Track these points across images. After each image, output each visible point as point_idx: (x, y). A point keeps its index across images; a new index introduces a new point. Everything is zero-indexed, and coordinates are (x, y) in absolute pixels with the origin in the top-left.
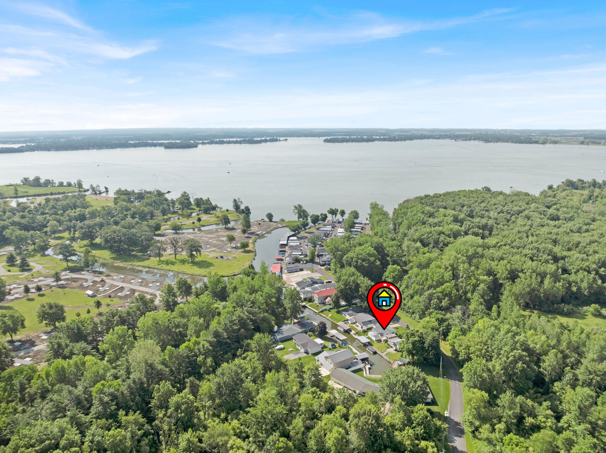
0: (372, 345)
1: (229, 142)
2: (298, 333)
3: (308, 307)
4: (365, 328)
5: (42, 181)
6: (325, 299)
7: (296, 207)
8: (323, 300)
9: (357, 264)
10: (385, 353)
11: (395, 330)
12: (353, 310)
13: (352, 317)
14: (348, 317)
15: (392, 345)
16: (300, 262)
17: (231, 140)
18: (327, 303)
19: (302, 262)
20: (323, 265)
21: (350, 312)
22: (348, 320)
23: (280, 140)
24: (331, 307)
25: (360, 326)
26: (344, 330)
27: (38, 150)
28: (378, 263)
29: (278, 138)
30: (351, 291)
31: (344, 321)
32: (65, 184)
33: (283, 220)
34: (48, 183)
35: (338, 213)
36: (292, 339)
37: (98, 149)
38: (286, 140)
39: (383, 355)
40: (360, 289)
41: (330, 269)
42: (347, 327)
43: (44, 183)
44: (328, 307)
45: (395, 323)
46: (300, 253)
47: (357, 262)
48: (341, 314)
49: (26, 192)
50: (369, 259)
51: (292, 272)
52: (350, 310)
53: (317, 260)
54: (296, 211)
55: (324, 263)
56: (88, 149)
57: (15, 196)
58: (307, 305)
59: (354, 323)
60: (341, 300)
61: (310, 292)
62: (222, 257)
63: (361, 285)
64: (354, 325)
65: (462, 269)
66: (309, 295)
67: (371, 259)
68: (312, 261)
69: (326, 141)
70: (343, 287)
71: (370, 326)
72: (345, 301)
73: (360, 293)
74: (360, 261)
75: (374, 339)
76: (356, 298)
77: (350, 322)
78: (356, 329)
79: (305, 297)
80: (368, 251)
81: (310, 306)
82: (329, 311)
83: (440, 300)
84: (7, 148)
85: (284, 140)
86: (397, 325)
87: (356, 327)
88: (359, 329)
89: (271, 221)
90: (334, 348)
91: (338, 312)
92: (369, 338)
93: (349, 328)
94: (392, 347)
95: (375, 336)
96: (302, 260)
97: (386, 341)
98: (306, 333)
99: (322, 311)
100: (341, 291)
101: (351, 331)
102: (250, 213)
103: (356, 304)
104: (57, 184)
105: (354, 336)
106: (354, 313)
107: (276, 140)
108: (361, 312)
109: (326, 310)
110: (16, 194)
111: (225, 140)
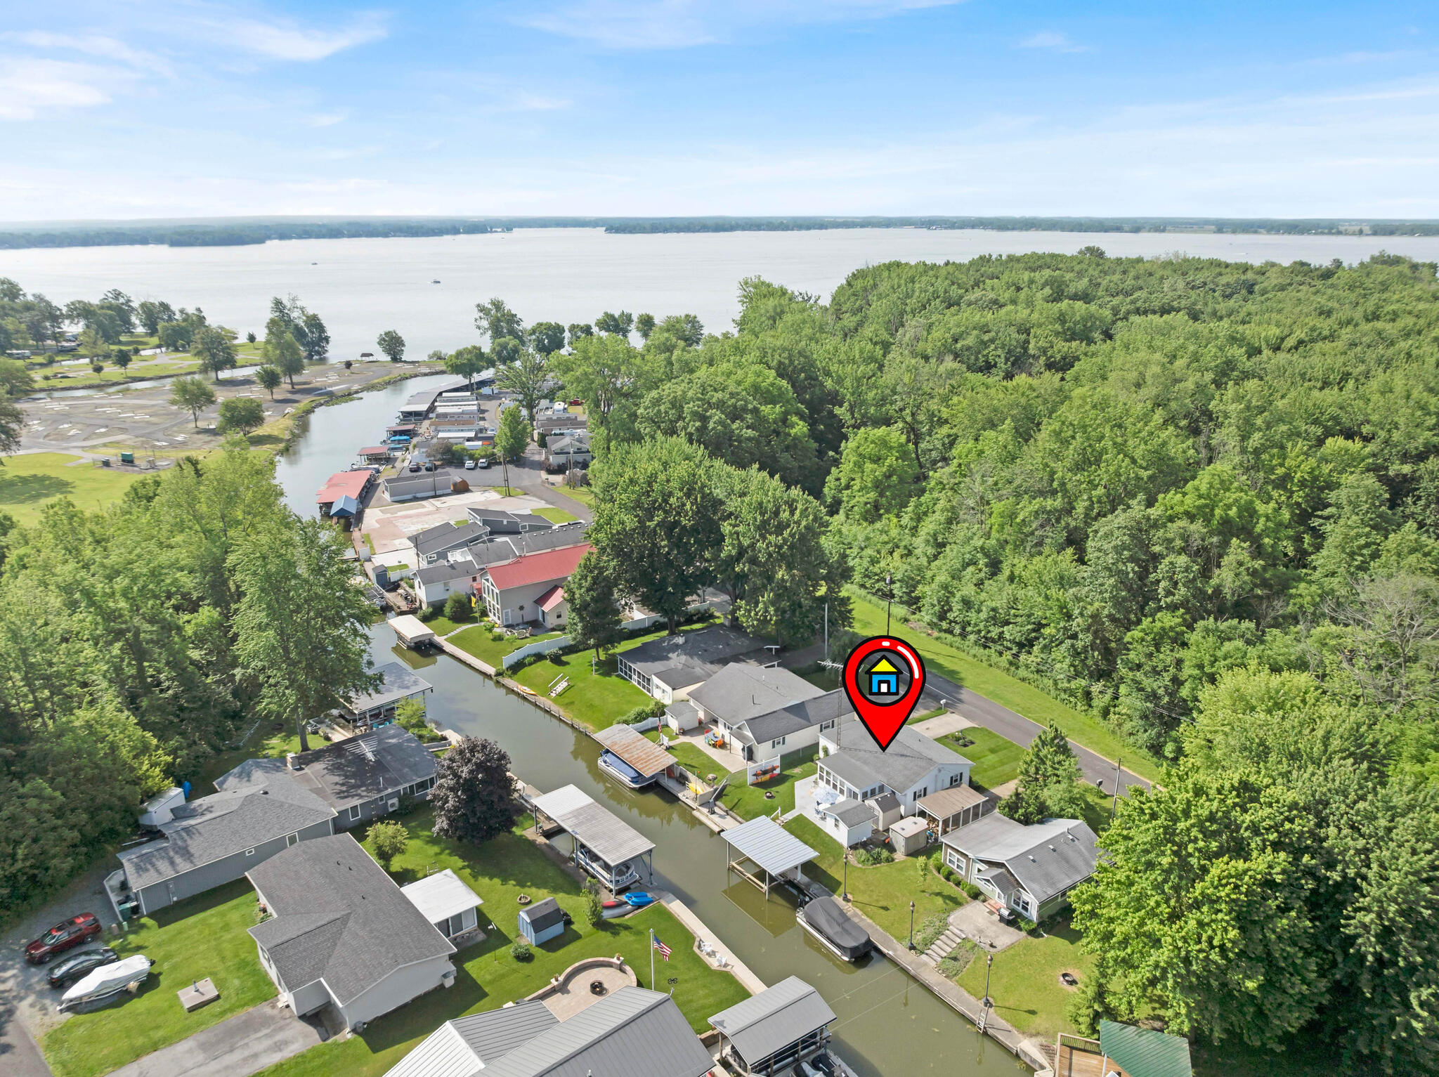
0: (832, 886)
2: (308, 834)
3: (449, 647)
4: (768, 756)
6: (542, 600)
7: (481, 309)
8: (528, 605)
9: (702, 430)
10: (942, 948)
11: (956, 760)
12: (689, 650)
13: (683, 693)
14: (662, 693)
15: (977, 877)
16: (461, 464)
18: (551, 621)
19: (469, 464)
20: (560, 470)
21: (677, 661)
22: (660, 711)
24: (567, 639)
25: (737, 745)
26: (638, 777)
28: (799, 428)
30: (677, 544)
31: (640, 717)
33: (438, 356)
35: (633, 326)
36: (241, 887)
39: (928, 967)
40: (726, 528)
41: (585, 482)
42: (653, 759)
44: (548, 643)
45: (940, 711)
46: (472, 434)
47: (704, 419)
48: (626, 678)
50: (755, 411)
51: (416, 499)
52: (676, 647)
53: (532, 451)
54: (485, 323)
55: (562, 459)
58: (440, 640)
59: (701, 728)
60: (619, 597)
61: (465, 569)
62: (129, 461)
63: (732, 505)
64: (700, 741)
65: (1233, 408)
66: (460, 587)
67: (766, 409)
68: (515, 456)
70: (630, 521)
71: (797, 740)
72: (645, 602)
73: (728, 549)
74: (716, 416)
75: (841, 835)
76: (705, 579)
77: (674, 724)
78: (715, 766)
79: (439, 593)
80: (751, 379)
81: (454, 641)
82: (557, 660)
83: (1208, 560)
86: (952, 723)
87: (715, 754)
88: (733, 761)
89: (396, 359)
90: (551, 945)
91: (609, 667)
92: (801, 829)
93: (670, 760)
94: (976, 895)
95: (844, 816)
96: (472, 457)
97: (925, 847)
98: (359, 832)
99: (516, 668)
100: (619, 546)
101: (683, 781)
102: (327, 339)
103: (704, 616)
105: (702, 814)
106: (699, 666)
108: (736, 659)
109: (539, 657)
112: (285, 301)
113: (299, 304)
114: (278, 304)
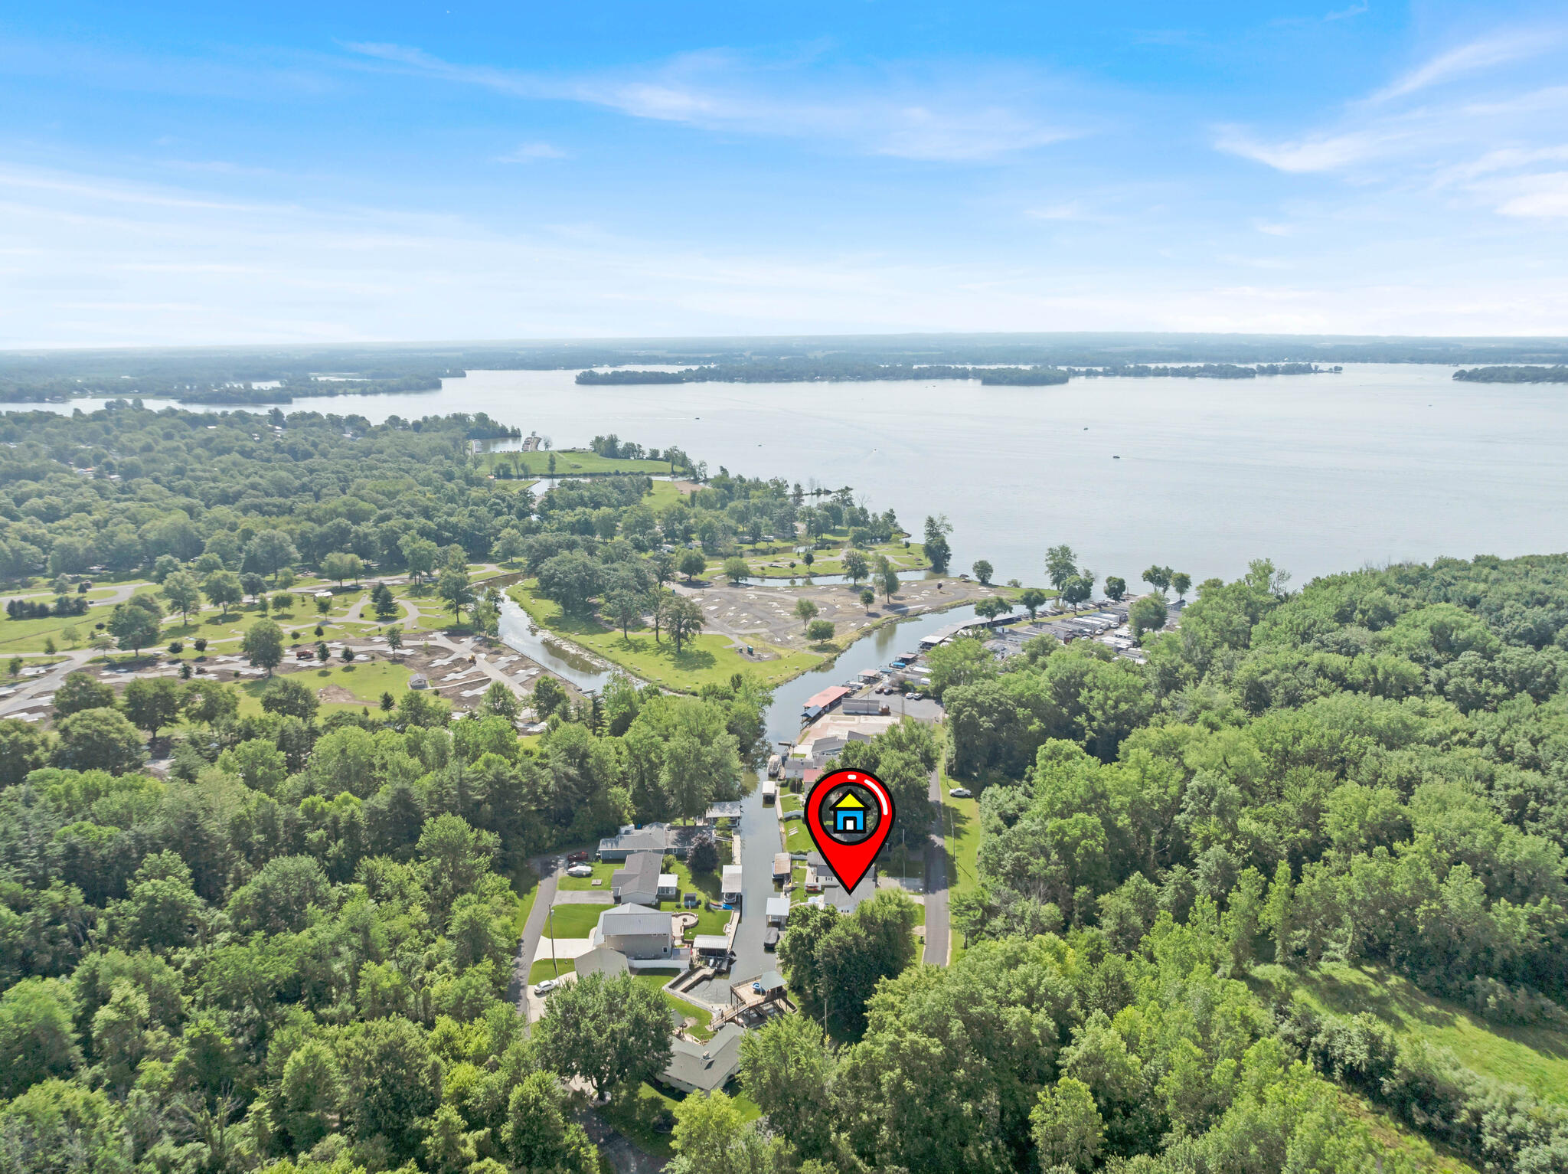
1: (1163, 373)
5: (621, 446)
16: (904, 694)
17: (1169, 366)
19: (909, 695)
23: (1316, 371)
27: (711, 379)
29: (1313, 365)
31: (798, 853)
32: (661, 455)
34: (631, 451)
37: (832, 381)
38: (1338, 370)
42: (785, 869)
43: (624, 450)
49: (576, 467)
51: (856, 714)
56: (812, 379)
57: (549, 472)
58: (778, 797)
62: (750, 652)
69: (1461, 376)
79: (791, 776)
81: (783, 799)
84: (652, 373)
85: (1330, 371)
89: (984, 581)
99: (788, 819)
104: (647, 455)
107: (1307, 370)
109: (799, 817)
110: (552, 468)
111: (1152, 366)
112: (936, 519)
113: (946, 522)
114: (931, 522)
